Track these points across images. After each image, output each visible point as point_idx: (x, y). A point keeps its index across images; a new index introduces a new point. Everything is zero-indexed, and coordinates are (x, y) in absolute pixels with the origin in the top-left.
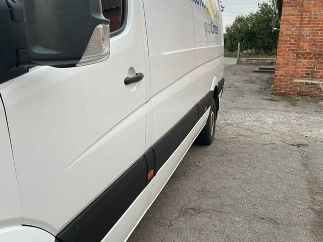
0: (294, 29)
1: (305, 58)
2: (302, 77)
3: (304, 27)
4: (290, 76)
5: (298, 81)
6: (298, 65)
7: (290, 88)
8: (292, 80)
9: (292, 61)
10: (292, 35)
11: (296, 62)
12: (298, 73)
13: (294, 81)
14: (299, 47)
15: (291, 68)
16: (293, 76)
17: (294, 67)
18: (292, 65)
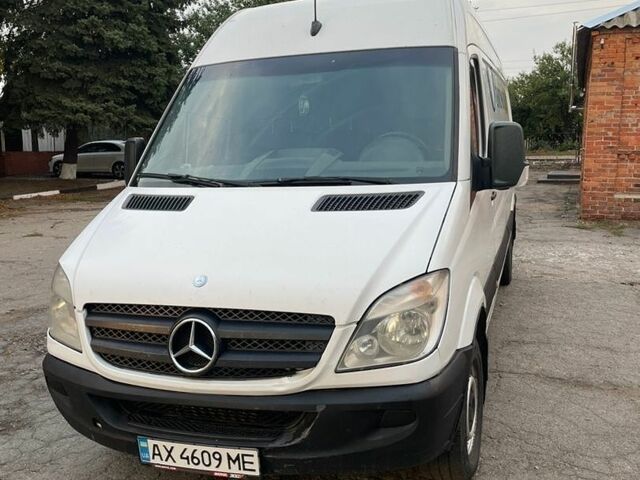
0: (611, 116)
1: (632, 160)
2: (630, 191)
3: (628, 112)
4: (609, 189)
5: (622, 196)
6: (622, 171)
7: (609, 209)
8: (612, 195)
9: (610, 166)
10: (610, 125)
11: (617, 166)
12: (621, 185)
13: (616, 196)
14: (620, 143)
15: (609, 177)
16: (614, 190)
17: (614, 174)
18: (611, 171)
